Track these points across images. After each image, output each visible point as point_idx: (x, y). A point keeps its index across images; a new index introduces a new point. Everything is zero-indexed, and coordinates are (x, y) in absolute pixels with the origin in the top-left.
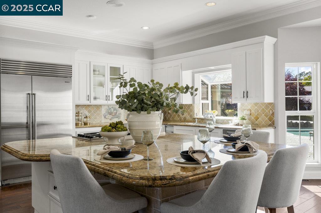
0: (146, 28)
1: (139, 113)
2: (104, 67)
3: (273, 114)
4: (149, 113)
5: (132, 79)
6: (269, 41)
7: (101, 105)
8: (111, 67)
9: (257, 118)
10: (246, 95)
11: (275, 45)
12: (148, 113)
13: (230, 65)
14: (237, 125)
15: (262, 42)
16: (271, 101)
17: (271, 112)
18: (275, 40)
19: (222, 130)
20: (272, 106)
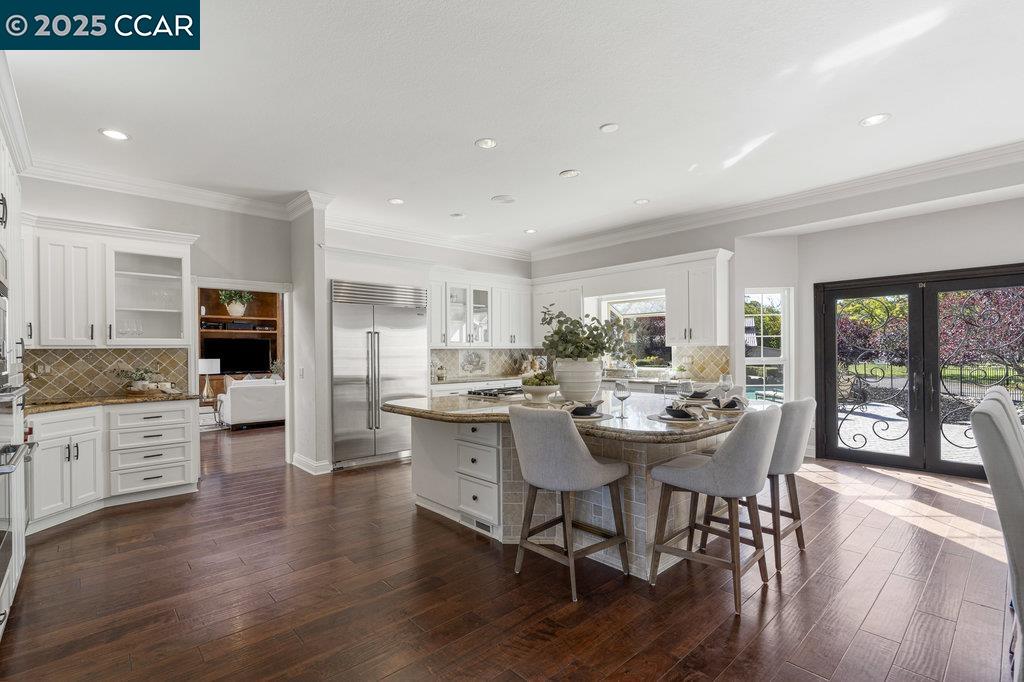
0: (531, 231)
1: (576, 360)
2: (465, 290)
3: (727, 361)
4: (590, 360)
5: (561, 314)
6: (723, 255)
7: (457, 350)
8: (474, 291)
9: (702, 369)
10: (689, 334)
11: (730, 261)
12: (588, 361)
13: (664, 290)
14: (674, 378)
15: (714, 258)
16: (726, 344)
17: (724, 360)
18: (730, 254)
19: (653, 386)
20: (726, 350)
